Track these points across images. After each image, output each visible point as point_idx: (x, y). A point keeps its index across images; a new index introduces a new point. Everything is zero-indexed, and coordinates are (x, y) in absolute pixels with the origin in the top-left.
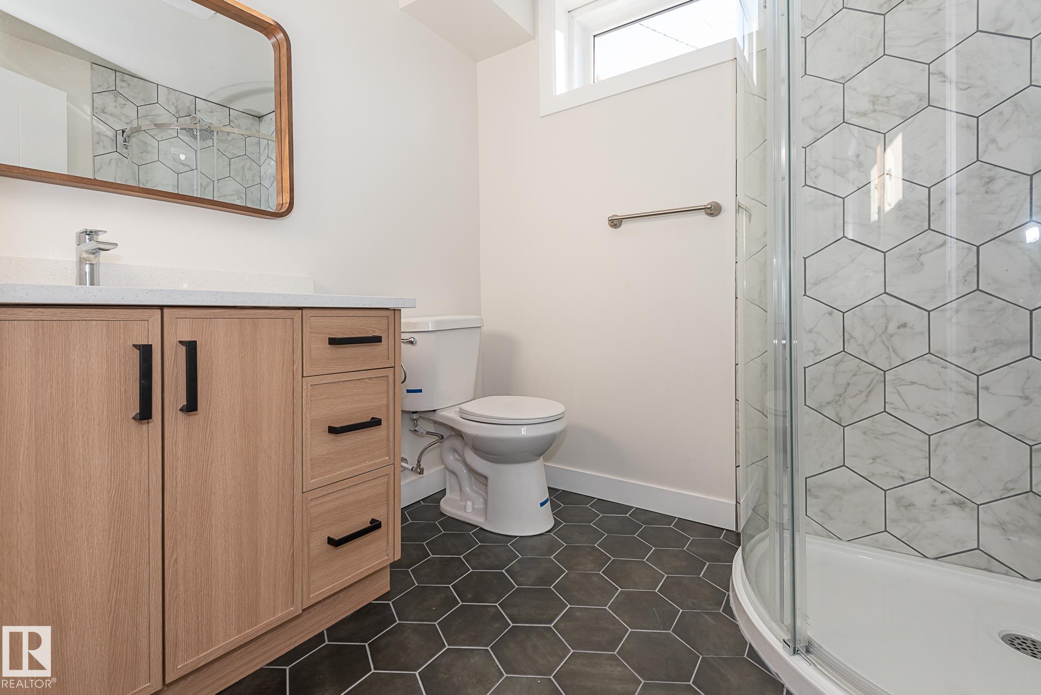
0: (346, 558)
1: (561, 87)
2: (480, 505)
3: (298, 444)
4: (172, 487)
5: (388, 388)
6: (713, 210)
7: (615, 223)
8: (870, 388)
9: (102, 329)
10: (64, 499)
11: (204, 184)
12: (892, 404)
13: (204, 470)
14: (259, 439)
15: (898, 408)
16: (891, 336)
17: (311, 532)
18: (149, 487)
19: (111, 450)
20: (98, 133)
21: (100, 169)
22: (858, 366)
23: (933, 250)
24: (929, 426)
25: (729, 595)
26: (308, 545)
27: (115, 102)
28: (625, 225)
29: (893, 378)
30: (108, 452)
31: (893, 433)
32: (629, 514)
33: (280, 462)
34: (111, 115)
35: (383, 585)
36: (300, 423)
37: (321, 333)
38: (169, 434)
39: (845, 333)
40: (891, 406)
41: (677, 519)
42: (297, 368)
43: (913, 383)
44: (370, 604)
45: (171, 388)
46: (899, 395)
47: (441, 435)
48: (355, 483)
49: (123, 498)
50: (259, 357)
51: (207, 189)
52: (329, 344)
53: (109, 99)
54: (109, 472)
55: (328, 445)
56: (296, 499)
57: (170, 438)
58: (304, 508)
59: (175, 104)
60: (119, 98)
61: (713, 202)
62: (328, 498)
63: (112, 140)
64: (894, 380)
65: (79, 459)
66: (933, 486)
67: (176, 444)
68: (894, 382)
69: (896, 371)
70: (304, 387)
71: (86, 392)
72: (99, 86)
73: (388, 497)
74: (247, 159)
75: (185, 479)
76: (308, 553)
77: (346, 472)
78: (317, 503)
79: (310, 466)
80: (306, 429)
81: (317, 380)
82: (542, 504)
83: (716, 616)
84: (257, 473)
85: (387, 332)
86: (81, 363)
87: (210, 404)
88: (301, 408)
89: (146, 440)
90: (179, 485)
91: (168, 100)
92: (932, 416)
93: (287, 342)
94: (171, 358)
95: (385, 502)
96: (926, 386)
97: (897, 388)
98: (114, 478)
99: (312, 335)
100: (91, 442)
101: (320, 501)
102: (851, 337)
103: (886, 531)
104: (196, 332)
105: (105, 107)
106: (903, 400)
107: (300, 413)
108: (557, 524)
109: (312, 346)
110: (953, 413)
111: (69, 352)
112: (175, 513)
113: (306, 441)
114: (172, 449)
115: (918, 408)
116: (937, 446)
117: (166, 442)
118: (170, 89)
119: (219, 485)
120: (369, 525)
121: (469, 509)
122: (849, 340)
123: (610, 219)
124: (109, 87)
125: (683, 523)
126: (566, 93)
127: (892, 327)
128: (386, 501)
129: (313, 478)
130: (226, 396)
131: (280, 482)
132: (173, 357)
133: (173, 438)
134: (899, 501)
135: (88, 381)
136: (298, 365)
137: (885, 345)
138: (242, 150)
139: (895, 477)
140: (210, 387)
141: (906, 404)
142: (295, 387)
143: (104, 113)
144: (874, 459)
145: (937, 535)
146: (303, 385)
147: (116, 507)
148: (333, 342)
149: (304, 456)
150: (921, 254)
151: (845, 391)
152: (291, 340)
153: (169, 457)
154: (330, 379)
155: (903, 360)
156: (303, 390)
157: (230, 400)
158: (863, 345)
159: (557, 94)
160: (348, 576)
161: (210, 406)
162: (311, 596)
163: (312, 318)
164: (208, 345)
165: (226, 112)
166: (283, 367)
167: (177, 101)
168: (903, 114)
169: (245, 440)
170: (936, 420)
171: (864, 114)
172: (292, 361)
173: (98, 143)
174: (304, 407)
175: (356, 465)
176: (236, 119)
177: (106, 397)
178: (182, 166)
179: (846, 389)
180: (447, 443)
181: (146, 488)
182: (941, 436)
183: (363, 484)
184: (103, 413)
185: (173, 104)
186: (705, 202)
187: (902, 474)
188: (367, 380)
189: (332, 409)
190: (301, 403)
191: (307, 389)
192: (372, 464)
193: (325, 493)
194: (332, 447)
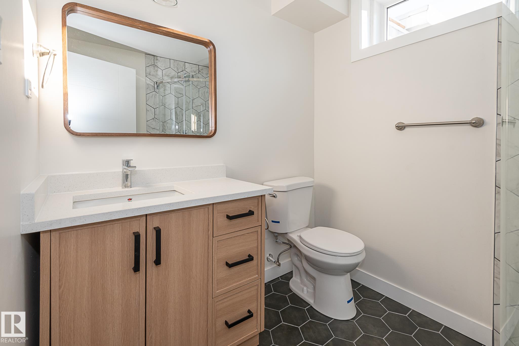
1: (365, 44)
2: (311, 290)
3: (210, 272)
4: (150, 301)
5: (258, 237)
6: (477, 124)
7: (401, 127)
9: (119, 227)
10: (102, 310)
11: (188, 101)
13: (165, 291)
14: (191, 272)
17: (216, 319)
18: (139, 302)
19: (123, 285)
20: (148, 84)
21: (148, 100)
26: (215, 326)
27: (154, 69)
28: (407, 129)
30: (122, 286)
32: (407, 314)
33: (201, 283)
34: (153, 75)
35: (255, 342)
36: (212, 262)
37: (223, 213)
38: (149, 275)
42: (210, 233)
45: (150, 251)
47: (290, 245)
48: (240, 291)
49: (128, 308)
50: (191, 230)
51: (190, 104)
52: (227, 219)
53: (152, 68)
54: (122, 296)
55: (225, 272)
56: (209, 302)
57: (149, 276)
58: (213, 306)
59: (177, 67)
60: (155, 67)
62: (225, 300)
63: (153, 86)
65: (109, 290)
67: (152, 279)
71: (112, 258)
72: (148, 63)
73: (257, 297)
74: (206, 88)
75: (156, 296)
76: (215, 330)
77: (235, 285)
78: (220, 303)
79: (216, 284)
80: (215, 265)
81: (220, 238)
82: (349, 302)
84: (190, 290)
85: (258, 207)
86: (110, 245)
87: (168, 257)
88: (212, 253)
89: (138, 278)
90: (153, 299)
91: (174, 65)
93: (205, 220)
94: (150, 237)
95: (256, 300)
98: (124, 298)
99: (218, 214)
100: (114, 282)
101: (221, 302)
104: (162, 221)
105: (150, 72)
107: (212, 257)
108: (358, 313)
109: (218, 220)
111: (105, 240)
112: (151, 313)
113: (214, 271)
114: (150, 282)
117: (147, 279)
118: (175, 61)
119: (172, 298)
120: (247, 315)
121: (305, 292)
123: (397, 125)
124: (152, 64)
126: (368, 47)
129: (218, 290)
130: (176, 252)
131: (201, 293)
132: (151, 236)
133: (150, 276)
135: (113, 253)
136: (211, 231)
138: (204, 84)
140: (168, 248)
142: (209, 243)
143: (150, 75)
146: (213, 242)
147: (125, 313)
149: (213, 279)
152: (207, 218)
153: (148, 286)
154: (227, 236)
156: (213, 244)
157: (177, 254)
159: (362, 49)
160: (236, 341)
161: (168, 258)
163: (218, 206)
164: (167, 228)
165: (197, 67)
166: (203, 234)
167: (177, 65)
169: (184, 274)
172: (208, 230)
173: (148, 88)
174: (213, 253)
175: (241, 281)
176: (201, 70)
177: (121, 259)
178: (179, 94)
180: (293, 250)
181: (138, 302)
183: (244, 291)
184: (119, 267)
185: (176, 67)
188: (247, 235)
189: (228, 252)
190: (212, 251)
191: (215, 243)
192: (249, 280)
193: (224, 297)
194: (228, 272)
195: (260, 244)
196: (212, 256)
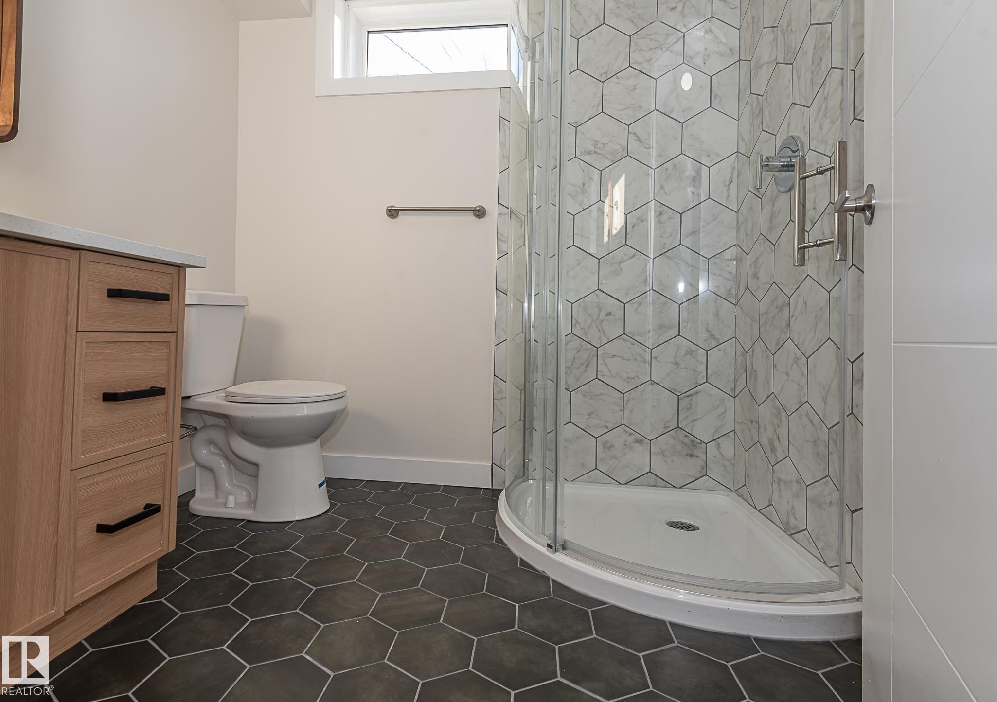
0: (116, 549)
1: (337, 74)
2: (242, 499)
3: (68, 411)
6: (480, 213)
7: (393, 213)
8: (588, 361)
12: (601, 372)
15: (605, 375)
16: (602, 322)
17: (78, 518)
22: (581, 345)
23: (628, 259)
24: (624, 387)
25: (497, 530)
26: (75, 533)
28: (402, 218)
29: (602, 352)
31: (602, 394)
32: (400, 488)
33: (46, 432)
35: (149, 584)
36: (72, 386)
37: (100, 282)
39: (573, 319)
40: (601, 374)
41: (442, 486)
42: (71, 320)
43: (614, 356)
44: (134, 607)
46: (606, 365)
47: (194, 427)
48: (129, 462)
52: (108, 296)
56: (63, 478)
58: (72, 488)
61: (482, 206)
62: (99, 478)
64: (603, 354)
66: (625, 431)
68: (603, 355)
69: (604, 347)
70: (79, 343)
73: (165, 479)
76: (75, 543)
77: (121, 448)
78: (87, 483)
79: (81, 439)
80: (78, 395)
81: (94, 336)
82: (320, 486)
83: (491, 546)
88: (73, 368)
92: (625, 380)
93: (61, 287)
95: (161, 485)
96: (622, 358)
97: (605, 360)
99: (90, 283)
101: (90, 481)
102: (577, 322)
103: (596, 468)
106: (609, 370)
108: (332, 506)
109: (89, 296)
110: (637, 377)
113: (77, 409)
115: (617, 375)
116: (628, 401)
120: (143, 510)
121: (231, 505)
122: (575, 325)
123: (389, 208)
125: (448, 489)
126: (342, 78)
127: (602, 315)
128: (162, 483)
129: (83, 453)
134: (604, 444)
136: (72, 316)
137: (598, 328)
139: (602, 427)
141: (610, 372)
142: (68, 342)
144: (590, 415)
145: (627, 466)
146: (78, 341)
148: (114, 293)
149: (74, 426)
150: (620, 262)
151: (572, 364)
152: (65, 285)
154: (107, 337)
155: (608, 339)
156: (77, 347)
158: (584, 328)
159: (334, 78)
160: (117, 571)
162: (75, 595)
163: (91, 263)
166: (55, 317)
168: (612, 159)
170: (628, 382)
171: (589, 153)
172: (65, 311)
174: (77, 368)
175: (132, 440)
179: (573, 362)
180: (200, 437)
182: (630, 394)
183: (139, 463)
186: (474, 204)
187: (606, 424)
188: (147, 344)
189: (108, 373)
190: (74, 362)
191: (81, 346)
192: (149, 441)
193: (96, 471)
194: (106, 418)
195: (172, 370)
196: (72, 373)
